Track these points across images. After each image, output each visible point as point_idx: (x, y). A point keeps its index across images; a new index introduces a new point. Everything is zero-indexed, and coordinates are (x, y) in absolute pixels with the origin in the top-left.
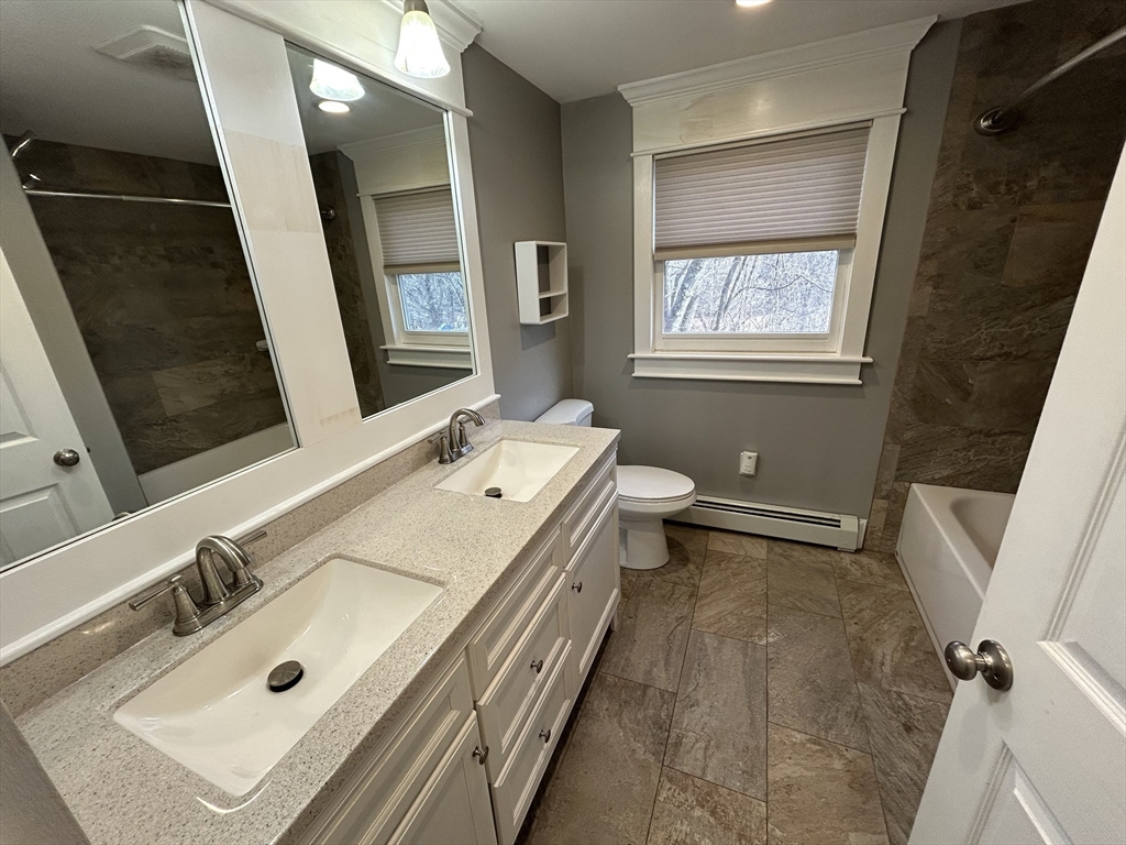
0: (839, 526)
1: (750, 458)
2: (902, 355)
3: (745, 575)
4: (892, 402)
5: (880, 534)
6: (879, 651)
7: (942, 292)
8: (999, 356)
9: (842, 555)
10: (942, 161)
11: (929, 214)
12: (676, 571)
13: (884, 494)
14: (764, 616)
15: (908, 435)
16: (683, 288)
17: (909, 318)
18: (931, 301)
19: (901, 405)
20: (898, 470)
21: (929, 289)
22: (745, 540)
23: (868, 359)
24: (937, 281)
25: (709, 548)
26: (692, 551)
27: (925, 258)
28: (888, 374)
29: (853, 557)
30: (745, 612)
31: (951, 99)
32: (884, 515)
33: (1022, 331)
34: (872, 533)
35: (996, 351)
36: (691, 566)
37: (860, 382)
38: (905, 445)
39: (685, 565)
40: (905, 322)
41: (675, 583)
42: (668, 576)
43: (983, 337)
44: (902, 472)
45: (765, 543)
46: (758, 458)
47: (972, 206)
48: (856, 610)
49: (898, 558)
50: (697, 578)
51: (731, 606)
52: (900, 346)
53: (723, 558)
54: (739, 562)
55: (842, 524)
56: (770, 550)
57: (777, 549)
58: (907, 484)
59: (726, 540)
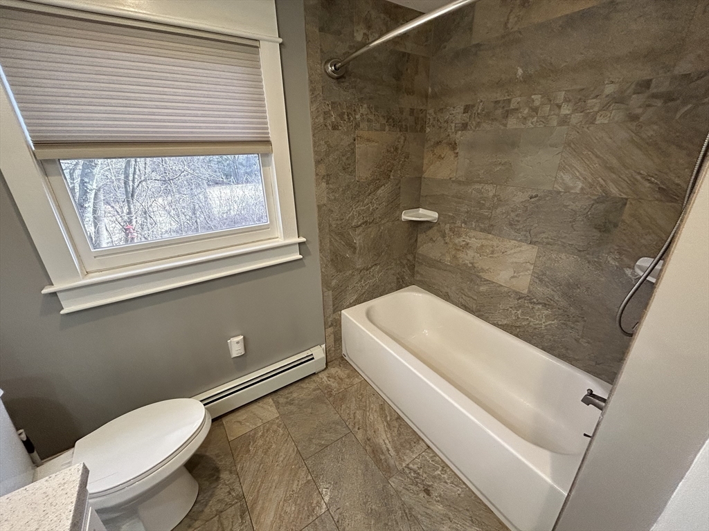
0: (313, 358)
1: (238, 343)
2: (320, 232)
3: (274, 446)
4: (321, 265)
5: (333, 349)
6: (381, 441)
7: (331, 186)
8: (363, 223)
9: (320, 375)
10: (313, 90)
11: (313, 131)
12: (212, 496)
13: (330, 324)
14: (310, 478)
15: (334, 283)
16: (83, 183)
17: (318, 206)
18: (327, 193)
19: (326, 265)
20: (334, 306)
21: (324, 185)
22: (254, 407)
23: (302, 239)
24: (327, 178)
25: (231, 438)
26: (218, 456)
27: (318, 162)
28: (314, 247)
29: (326, 372)
30: (295, 486)
31: (308, 42)
32: (333, 336)
33: (369, 207)
34: (329, 350)
35: (362, 221)
36: (225, 476)
37: (301, 257)
38: (334, 289)
39: (218, 479)
40: (316, 209)
41: (219, 512)
42: (207, 510)
43: (355, 213)
44: (335, 306)
45: (270, 400)
46: (244, 338)
47: (335, 127)
48: (352, 416)
49: (347, 358)
50: (236, 486)
51: (281, 492)
52: (317, 226)
53: (248, 439)
54: (262, 436)
55: (314, 356)
56: (277, 405)
57: (282, 400)
58: (339, 312)
59: (240, 419)
